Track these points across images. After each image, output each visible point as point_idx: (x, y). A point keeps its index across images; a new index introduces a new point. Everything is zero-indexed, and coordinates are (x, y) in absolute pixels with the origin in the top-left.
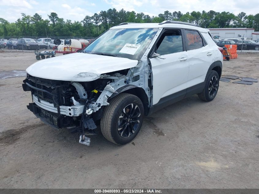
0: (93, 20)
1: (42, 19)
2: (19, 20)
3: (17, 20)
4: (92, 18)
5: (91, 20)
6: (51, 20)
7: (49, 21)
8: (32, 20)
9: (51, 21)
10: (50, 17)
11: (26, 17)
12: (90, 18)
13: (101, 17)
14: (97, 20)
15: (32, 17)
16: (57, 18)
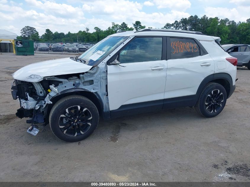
0: (173, 27)
1: (128, 27)
2: (109, 28)
3: (108, 28)
4: (173, 25)
5: (171, 27)
6: (135, 28)
7: (133, 29)
8: (119, 28)
9: (135, 29)
10: (134, 25)
11: (115, 26)
12: (170, 25)
13: (181, 24)
14: (177, 27)
15: (120, 26)
16: (141, 26)
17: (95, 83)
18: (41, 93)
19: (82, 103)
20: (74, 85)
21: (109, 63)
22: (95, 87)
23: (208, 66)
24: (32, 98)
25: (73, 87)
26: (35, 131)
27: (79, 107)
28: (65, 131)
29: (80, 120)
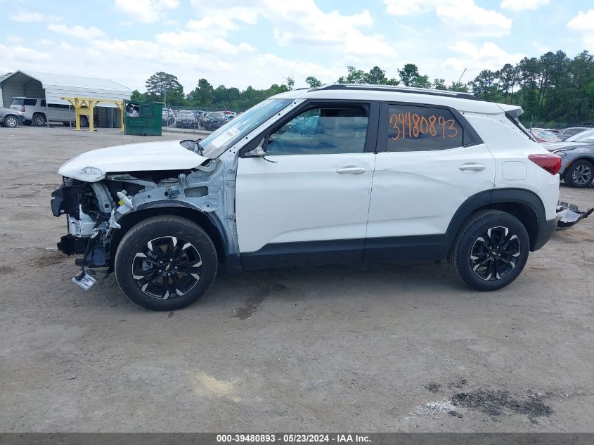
0: (499, 79)
1: (385, 77)
2: (341, 79)
3: (338, 79)
4: (498, 74)
5: (492, 79)
6: (403, 80)
7: (398, 83)
8: (365, 80)
9: (402, 82)
10: (402, 73)
11: (355, 74)
12: (492, 74)
13: (521, 73)
14: (509, 79)
15: (366, 75)
16: (417, 75)
17: (210, 194)
18: (107, 206)
19: (180, 232)
20: (166, 194)
21: (242, 153)
22: (210, 201)
23: (477, 170)
24: (87, 216)
25: (166, 198)
26: (88, 281)
27: (175, 240)
28: (145, 287)
29: (176, 267)
